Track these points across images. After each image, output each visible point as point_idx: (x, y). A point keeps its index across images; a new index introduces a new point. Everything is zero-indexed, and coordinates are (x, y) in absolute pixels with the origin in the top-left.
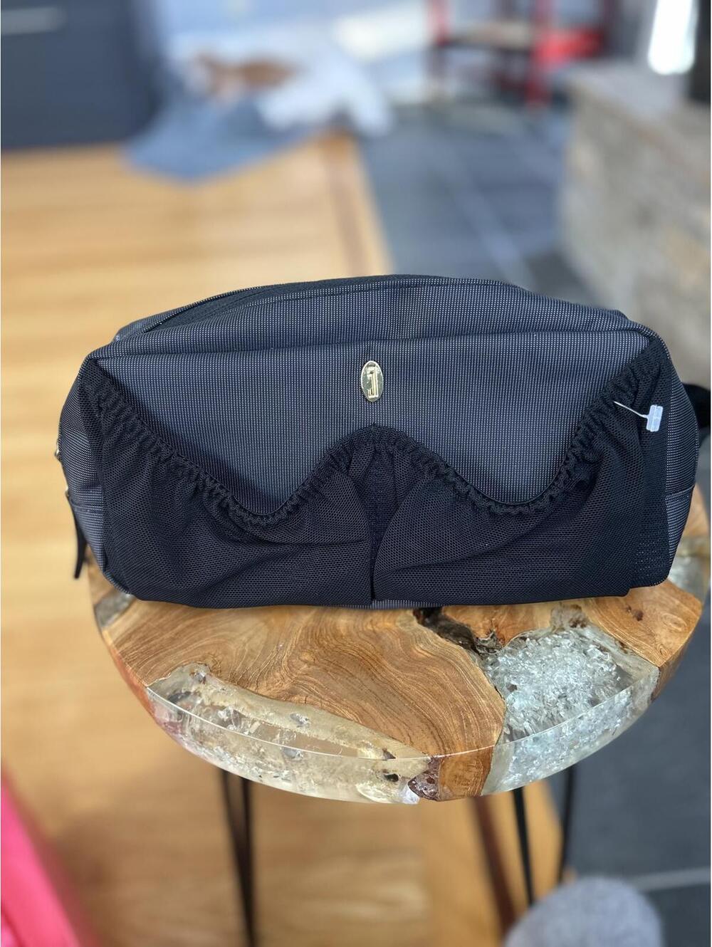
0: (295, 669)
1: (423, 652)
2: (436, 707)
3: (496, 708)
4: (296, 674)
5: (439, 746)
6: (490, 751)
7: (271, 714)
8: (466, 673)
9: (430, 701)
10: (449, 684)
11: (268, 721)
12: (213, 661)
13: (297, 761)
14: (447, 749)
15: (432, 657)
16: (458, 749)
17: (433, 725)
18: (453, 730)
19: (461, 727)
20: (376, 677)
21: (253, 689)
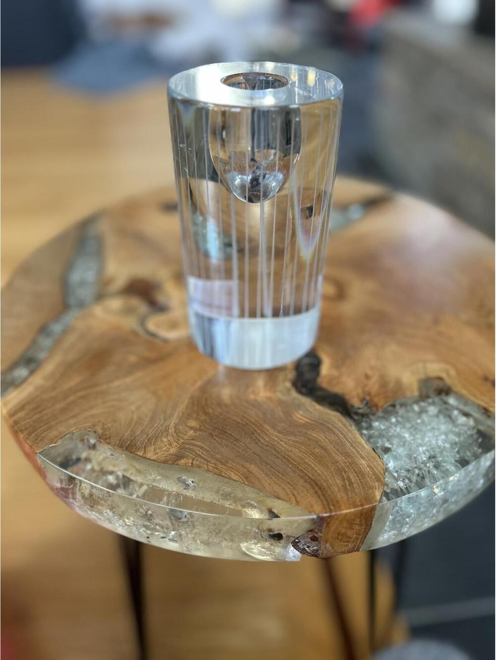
0: (181, 435)
1: (304, 418)
2: (319, 469)
3: (376, 467)
4: (183, 439)
5: (324, 505)
6: (373, 509)
7: (158, 477)
8: (345, 437)
9: (313, 463)
10: (330, 447)
11: (155, 484)
12: (103, 428)
13: (183, 522)
14: (332, 508)
15: (313, 422)
16: (343, 507)
17: (317, 485)
18: (336, 489)
19: (344, 486)
20: (259, 441)
21: (141, 453)
